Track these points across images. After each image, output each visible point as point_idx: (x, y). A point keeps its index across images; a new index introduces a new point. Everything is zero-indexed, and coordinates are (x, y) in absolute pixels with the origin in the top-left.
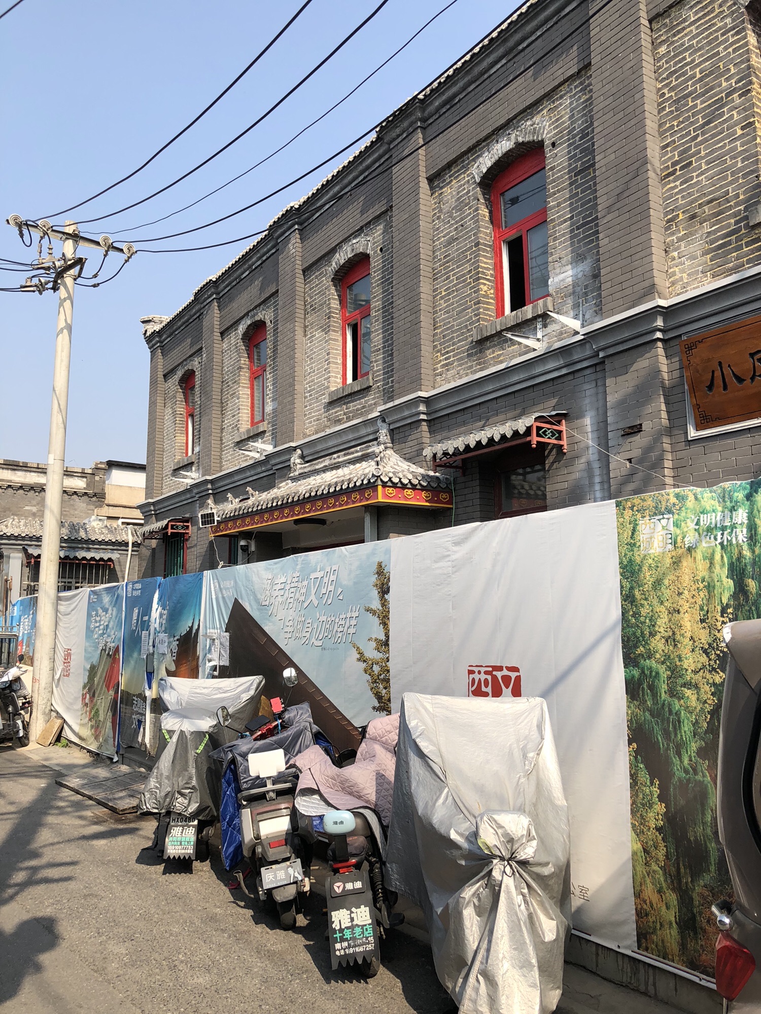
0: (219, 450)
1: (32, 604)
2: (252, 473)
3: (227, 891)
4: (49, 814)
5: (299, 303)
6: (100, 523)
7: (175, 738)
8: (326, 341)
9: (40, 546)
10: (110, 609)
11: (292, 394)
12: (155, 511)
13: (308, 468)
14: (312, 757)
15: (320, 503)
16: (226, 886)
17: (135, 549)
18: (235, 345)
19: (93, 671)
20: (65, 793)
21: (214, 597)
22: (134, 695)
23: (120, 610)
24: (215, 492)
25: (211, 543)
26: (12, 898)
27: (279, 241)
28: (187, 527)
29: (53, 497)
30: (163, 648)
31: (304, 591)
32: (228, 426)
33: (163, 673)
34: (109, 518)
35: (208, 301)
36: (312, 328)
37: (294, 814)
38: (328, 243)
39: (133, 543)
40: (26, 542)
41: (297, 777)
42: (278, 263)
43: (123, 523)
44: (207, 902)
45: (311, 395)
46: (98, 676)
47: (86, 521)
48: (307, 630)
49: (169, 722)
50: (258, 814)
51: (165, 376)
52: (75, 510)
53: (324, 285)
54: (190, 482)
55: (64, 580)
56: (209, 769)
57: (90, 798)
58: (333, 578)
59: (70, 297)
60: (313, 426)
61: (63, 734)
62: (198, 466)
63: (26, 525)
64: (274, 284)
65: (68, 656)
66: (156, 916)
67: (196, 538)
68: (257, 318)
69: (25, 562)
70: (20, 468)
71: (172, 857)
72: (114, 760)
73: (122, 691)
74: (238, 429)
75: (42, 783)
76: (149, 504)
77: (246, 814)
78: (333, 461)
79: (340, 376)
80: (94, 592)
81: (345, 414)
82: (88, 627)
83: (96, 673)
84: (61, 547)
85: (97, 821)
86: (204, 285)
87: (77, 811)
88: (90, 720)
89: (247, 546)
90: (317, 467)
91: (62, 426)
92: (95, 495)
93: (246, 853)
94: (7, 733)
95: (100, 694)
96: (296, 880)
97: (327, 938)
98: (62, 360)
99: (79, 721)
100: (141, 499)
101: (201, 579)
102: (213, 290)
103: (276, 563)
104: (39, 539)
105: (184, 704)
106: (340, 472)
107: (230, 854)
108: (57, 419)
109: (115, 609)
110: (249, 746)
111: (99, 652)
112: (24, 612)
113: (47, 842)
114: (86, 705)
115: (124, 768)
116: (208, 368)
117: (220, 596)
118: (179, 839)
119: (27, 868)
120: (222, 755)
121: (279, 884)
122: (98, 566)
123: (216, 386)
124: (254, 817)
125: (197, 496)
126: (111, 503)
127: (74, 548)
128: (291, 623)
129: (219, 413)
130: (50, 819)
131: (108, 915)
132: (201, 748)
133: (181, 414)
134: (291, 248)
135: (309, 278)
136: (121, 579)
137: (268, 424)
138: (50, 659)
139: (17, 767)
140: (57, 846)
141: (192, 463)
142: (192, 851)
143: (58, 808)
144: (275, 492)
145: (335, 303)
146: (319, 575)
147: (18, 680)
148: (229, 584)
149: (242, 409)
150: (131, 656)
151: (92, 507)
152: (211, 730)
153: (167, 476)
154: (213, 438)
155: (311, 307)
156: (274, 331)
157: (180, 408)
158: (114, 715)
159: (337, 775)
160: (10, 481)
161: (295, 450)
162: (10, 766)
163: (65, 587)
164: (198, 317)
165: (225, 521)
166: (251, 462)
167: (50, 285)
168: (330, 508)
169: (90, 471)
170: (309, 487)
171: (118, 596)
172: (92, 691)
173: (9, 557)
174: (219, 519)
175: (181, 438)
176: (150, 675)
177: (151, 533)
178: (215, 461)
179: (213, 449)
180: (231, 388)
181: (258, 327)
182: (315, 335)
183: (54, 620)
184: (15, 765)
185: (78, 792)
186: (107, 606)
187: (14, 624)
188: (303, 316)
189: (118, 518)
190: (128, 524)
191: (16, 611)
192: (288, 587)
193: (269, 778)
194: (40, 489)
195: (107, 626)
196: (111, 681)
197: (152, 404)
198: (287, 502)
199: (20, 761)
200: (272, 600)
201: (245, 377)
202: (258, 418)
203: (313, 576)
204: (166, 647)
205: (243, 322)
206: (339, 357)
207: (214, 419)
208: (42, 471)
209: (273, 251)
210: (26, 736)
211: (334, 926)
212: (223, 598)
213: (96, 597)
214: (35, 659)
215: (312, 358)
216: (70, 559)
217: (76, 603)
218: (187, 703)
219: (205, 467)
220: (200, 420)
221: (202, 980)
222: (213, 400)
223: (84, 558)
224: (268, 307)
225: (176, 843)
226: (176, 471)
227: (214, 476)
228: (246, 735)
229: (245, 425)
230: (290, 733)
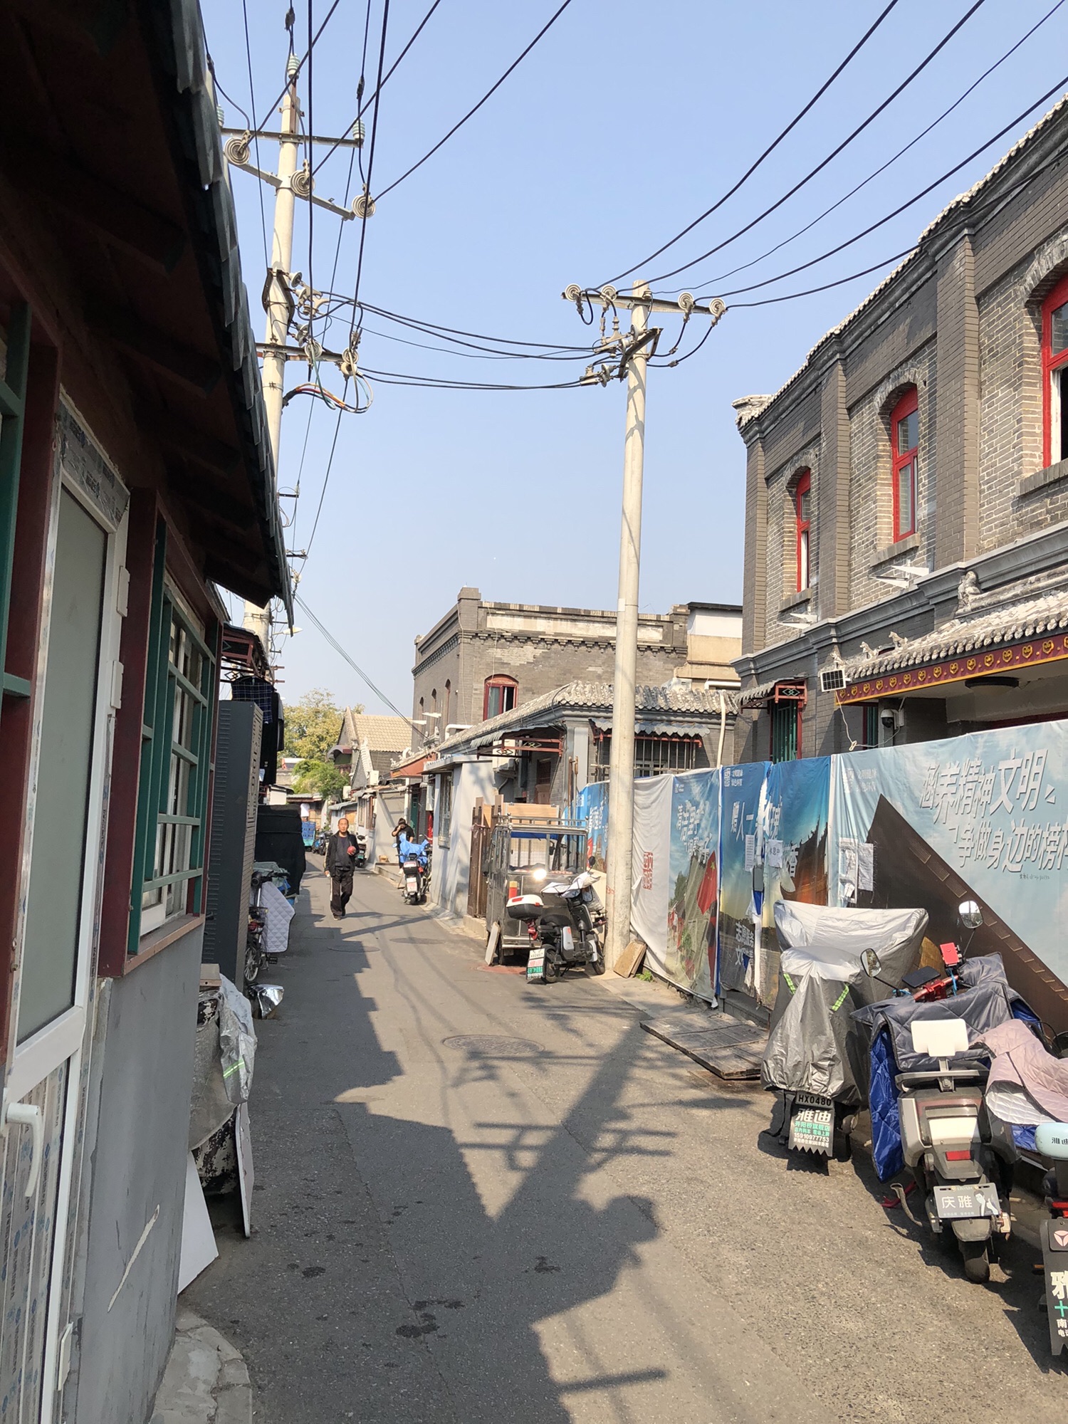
0: (846, 580)
1: (602, 793)
2: (898, 610)
3: (881, 1209)
4: (635, 1066)
5: (970, 348)
6: (684, 687)
7: (803, 986)
8: (1017, 402)
9: (611, 718)
10: (702, 803)
11: (961, 490)
12: (756, 669)
13: (986, 600)
14: (1012, 1035)
15: (1008, 654)
16: (877, 1200)
17: (730, 721)
18: (870, 423)
19: (681, 884)
20: (653, 1041)
21: (847, 792)
22: (737, 921)
23: (715, 804)
24: (841, 641)
25: (837, 714)
26: (599, 1165)
27: (937, 259)
28: (802, 691)
29: (625, 655)
30: (777, 860)
31: (988, 787)
32: (859, 545)
33: (777, 895)
34: (695, 680)
35: (828, 365)
36: (991, 384)
37: (984, 1116)
38: (1019, 248)
39: (727, 715)
40: (592, 714)
41: (986, 1062)
42: (935, 293)
43: (711, 687)
44: (851, 1218)
45: (990, 488)
46: (689, 891)
47: (665, 685)
48: (996, 846)
49: (792, 964)
50: (928, 1108)
51: (767, 479)
52: (650, 670)
53: (1013, 314)
54: (804, 627)
55: (640, 762)
56: (850, 1034)
57: (685, 1052)
58: (1036, 769)
59: (641, 385)
60: (994, 534)
61: (646, 963)
62: (816, 604)
63: (592, 691)
64: (930, 325)
65: (649, 861)
66: (783, 1224)
67: (814, 706)
68: (903, 380)
69: (592, 739)
70: (581, 618)
71: (800, 1149)
72: (713, 1006)
73: (722, 914)
74: (875, 548)
75: (625, 1025)
76: (747, 660)
77: (909, 1105)
78: (1030, 587)
79: (1039, 453)
80: (680, 780)
81: (1048, 512)
82: (673, 826)
83: (685, 887)
84: (636, 719)
85: (697, 1085)
86: (823, 343)
87: (669, 1067)
88: (680, 948)
89: (892, 718)
90: (1002, 598)
91: (635, 560)
92: (674, 650)
93: (909, 1160)
94: (579, 956)
95: (691, 915)
96: (988, 1213)
97: (1044, 1309)
98: (633, 472)
99: (666, 949)
100: (736, 654)
101: (828, 766)
102: (836, 348)
103: (941, 745)
104: (609, 709)
105: (810, 940)
106: (1041, 604)
107: (884, 1158)
108: (628, 551)
109: (708, 803)
110: (910, 1009)
111: (689, 859)
112: (593, 802)
113: (636, 1102)
114: (674, 928)
115: (727, 1018)
116: (829, 462)
117: (857, 791)
118: (809, 1125)
119: (614, 1131)
120: (870, 1017)
121: (962, 1215)
122: (682, 745)
123: (842, 487)
124: (921, 1114)
125: (816, 647)
126: (694, 659)
127: (651, 720)
128: (969, 835)
129: (847, 525)
130: (637, 1073)
131: (719, 1210)
132: (839, 1003)
133: (790, 532)
134: (958, 266)
135: (986, 308)
136: (712, 763)
137: (921, 537)
138: (627, 864)
139: (593, 1000)
140: (649, 1109)
141: (807, 601)
142: (827, 1145)
143: (645, 1059)
144: (933, 639)
145: (1030, 341)
146: (1013, 764)
147: (589, 888)
148: (871, 774)
149: (881, 517)
150: (731, 867)
151: (671, 666)
152: (853, 980)
153: (771, 620)
154: (837, 563)
155: (989, 352)
156: (930, 396)
157: (789, 523)
158: (711, 945)
159: (1054, 1068)
160: (571, 635)
161: (965, 573)
162: (585, 997)
163: (641, 771)
164: (815, 389)
165: (859, 682)
166: (896, 594)
167: (616, 372)
168: (1026, 660)
169: (667, 618)
170: (990, 629)
171: (712, 785)
172: (682, 910)
173: (573, 732)
174: (849, 680)
175: (791, 567)
176: (759, 896)
177: (751, 700)
178: (841, 596)
179: (837, 579)
180: (865, 487)
181: (906, 393)
182: (997, 394)
183: (630, 814)
184: (590, 997)
185: (668, 1042)
186: (697, 798)
187: (582, 818)
188: (976, 368)
189: (704, 680)
190: (718, 688)
191: (583, 801)
192: (962, 781)
193: (944, 1058)
194: (607, 645)
195: (699, 825)
196: (706, 898)
197: (751, 521)
198: (955, 653)
199: (597, 993)
200: (938, 800)
201: (884, 470)
202: (904, 529)
203: (1003, 765)
204: (781, 859)
205: (881, 389)
206: (1037, 425)
207: (838, 536)
208: (612, 621)
209: (928, 275)
210: (601, 961)
211: (1055, 1293)
212: (862, 793)
213: (682, 786)
214: (609, 863)
215: (992, 431)
216: (647, 735)
217: (657, 793)
218: (815, 939)
219: (826, 605)
220: (818, 538)
221: (852, 1325)
222: (838, 508)
223: (664, 734)
224: (920, 362)
225: (805, 1130)
226: (785, 613)
227: (840, 618)
228: (904, 993)
229: (885, 541)
230: (971, 996)
